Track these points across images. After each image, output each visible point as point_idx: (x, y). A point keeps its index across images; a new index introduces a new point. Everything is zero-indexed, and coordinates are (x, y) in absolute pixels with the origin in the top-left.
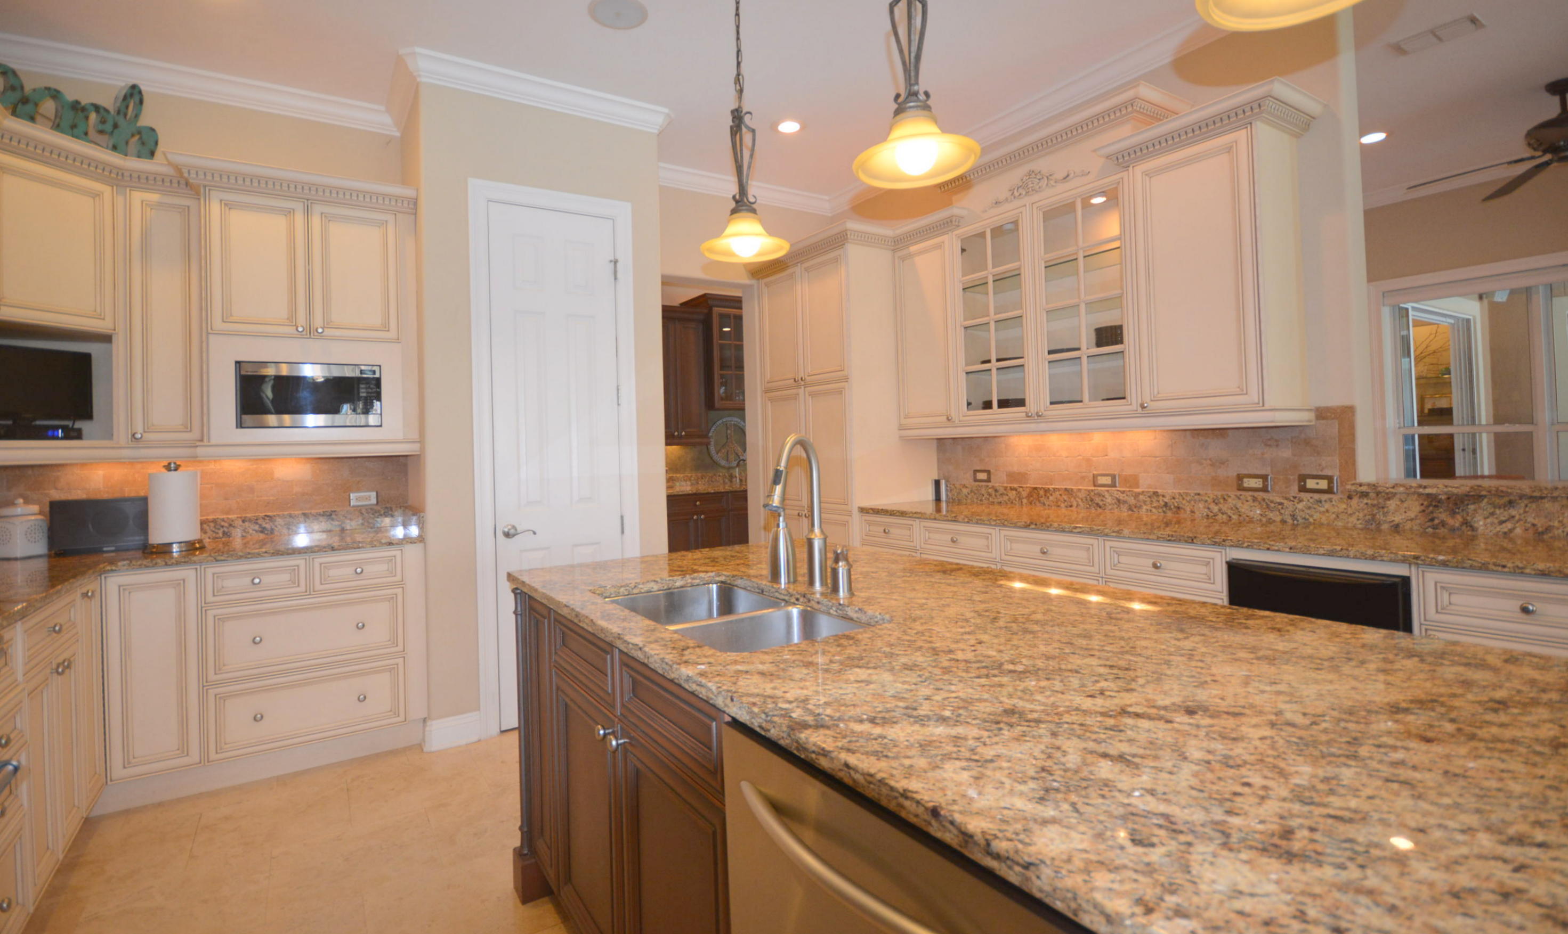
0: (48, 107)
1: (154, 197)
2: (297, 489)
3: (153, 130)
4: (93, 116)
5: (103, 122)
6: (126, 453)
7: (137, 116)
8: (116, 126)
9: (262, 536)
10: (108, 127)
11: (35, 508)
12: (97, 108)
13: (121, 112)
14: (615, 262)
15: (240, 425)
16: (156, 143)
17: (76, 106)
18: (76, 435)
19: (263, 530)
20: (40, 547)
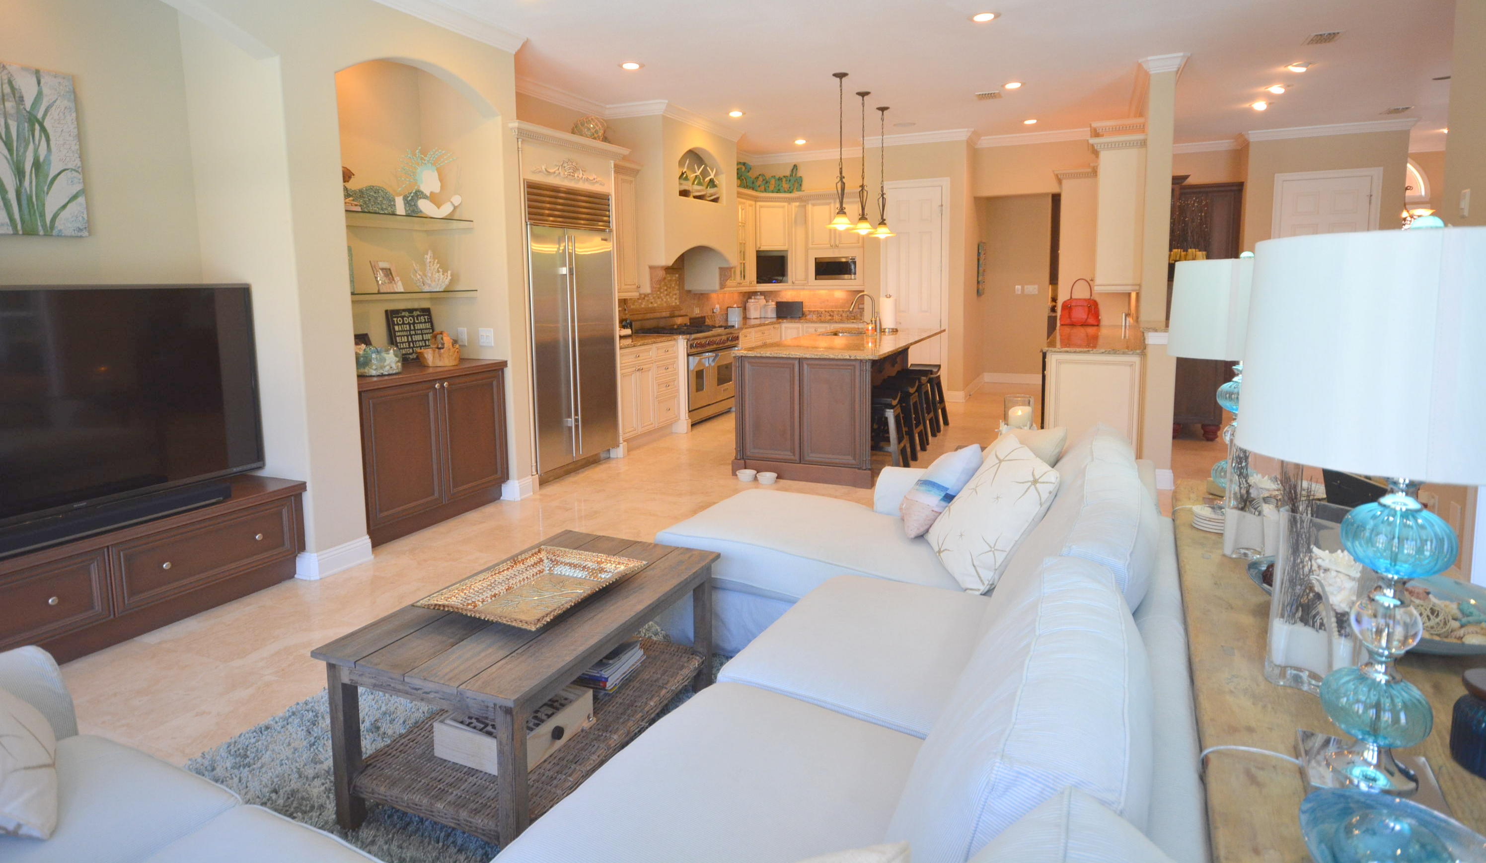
0: (773, 181)
1: (797, 204)
2: (841, 301)
3: (801, 177)
4: (784, 180)
5: (786, 181)
6: (791, 287)
7: (796, 174)
8: (790, 181)
9: (830, 318)
10: (788, 182)
11: (774, 303)
12: (784, 177)
13: (791, 175)
14: (942, 205)
15: (816, 279)
16: (802, 181)
17: (780, 179)
18: (781, 282)
19: (830, 315)
20: (774, 315)
